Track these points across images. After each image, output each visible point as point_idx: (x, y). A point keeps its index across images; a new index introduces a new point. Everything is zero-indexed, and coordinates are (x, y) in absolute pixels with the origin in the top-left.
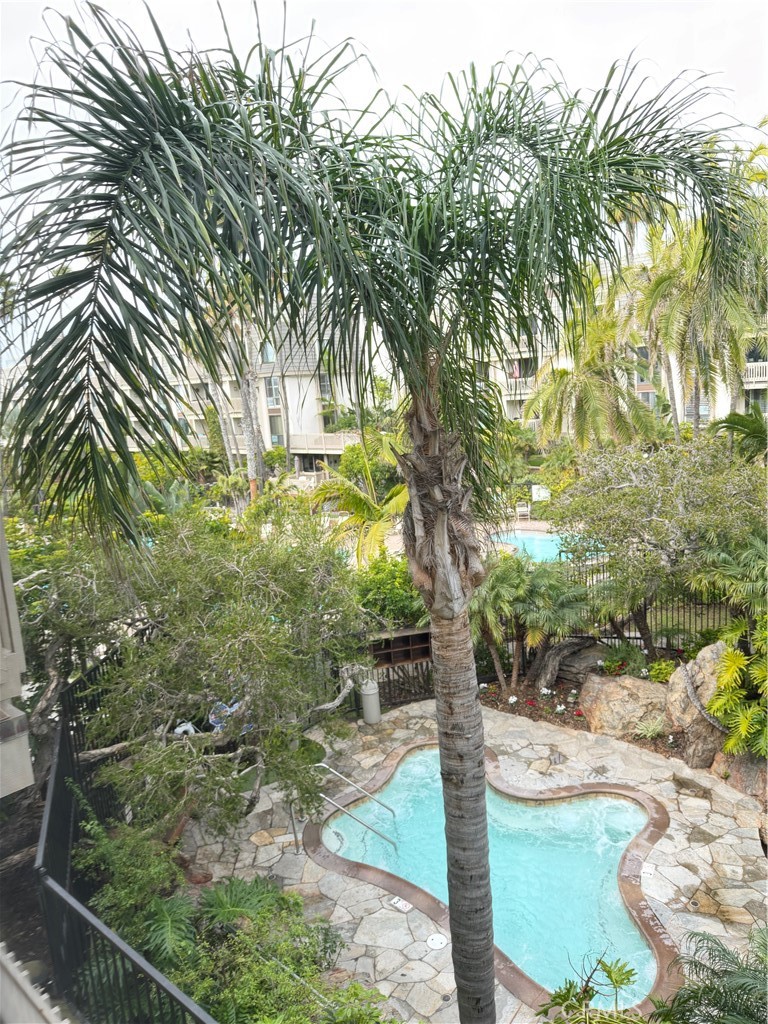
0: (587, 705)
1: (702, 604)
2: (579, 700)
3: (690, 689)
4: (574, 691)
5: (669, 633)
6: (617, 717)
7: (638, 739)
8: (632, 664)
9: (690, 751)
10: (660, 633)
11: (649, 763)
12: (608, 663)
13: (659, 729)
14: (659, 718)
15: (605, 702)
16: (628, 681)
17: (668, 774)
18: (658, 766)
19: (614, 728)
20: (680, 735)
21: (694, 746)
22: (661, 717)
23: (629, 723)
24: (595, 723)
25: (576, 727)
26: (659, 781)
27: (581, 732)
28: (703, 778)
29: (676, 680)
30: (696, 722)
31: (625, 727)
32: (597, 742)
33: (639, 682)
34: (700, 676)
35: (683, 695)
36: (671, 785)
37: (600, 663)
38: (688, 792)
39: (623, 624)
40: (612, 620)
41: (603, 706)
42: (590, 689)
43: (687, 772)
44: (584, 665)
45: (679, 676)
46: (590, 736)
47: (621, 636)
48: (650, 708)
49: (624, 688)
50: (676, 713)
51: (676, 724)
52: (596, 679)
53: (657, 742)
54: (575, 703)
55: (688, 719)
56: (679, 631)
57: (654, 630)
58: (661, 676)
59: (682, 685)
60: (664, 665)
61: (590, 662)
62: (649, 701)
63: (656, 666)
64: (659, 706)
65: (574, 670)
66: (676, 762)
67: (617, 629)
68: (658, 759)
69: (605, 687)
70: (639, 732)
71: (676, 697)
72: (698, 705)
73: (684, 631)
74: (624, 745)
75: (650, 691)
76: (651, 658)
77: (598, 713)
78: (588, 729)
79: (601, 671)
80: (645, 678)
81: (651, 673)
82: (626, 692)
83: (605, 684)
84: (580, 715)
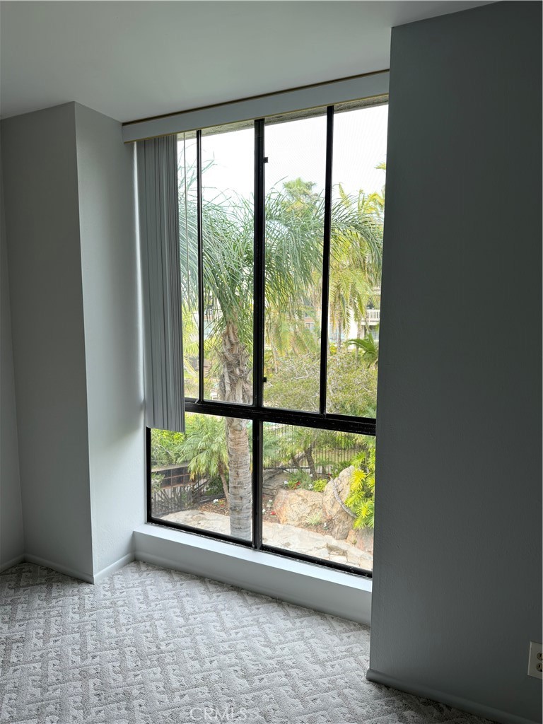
0: (278, 508)
1: (341, 449)
2: (273, 506)
3: (336, 493)
4: (271, 501)
5: (324, 464)
6: (295, 514)
7: (308, 526)
8: (304, 482)
9: (336, 530)
10: (319, 464)
11: (313, 538)
12: (290, 482)
13: (319, 519)
14: (318, 513)
15: (289, 505)
16: (301, 491)
17: (324, 544)
18: (318, 540)
19: (294, 520)
20: (330, 521)
21: (338, 527)
22: (320, 512)
23: (302, 517)
24: (283, 518)
25: (271, 521)
26: (319, 549)
27: (275, 524)
28: (343, 545)
29: (328, 489)
30: (339, 512)
31: (300, 520)
32: (284, 529)
33: (308, 492)
34: (341, 485)
35: (332, 497)
36: (326, 550)
37: (286, 482)
38: (334, 553)
39: (299, 459)
40: (292, 456)
41: (287, 507)
42: (280, 498)
43: (334, 542)
44: (277, 484)
45: (330, 487)
46: (280, 526)
47: (297, 467)
48: (314, 507)
49: (299, 496)
50: (328, 507)
51: (328, 514)
52: (283, 491)
53: (318, 526)
54: (271, 508)
55: (335, 511)
56: (329, 463)
57: (315, 462)
58: (320, 488)
59: (331, 491)
60: (321, 482)
61: (280, 483)
62: (313, 503)
63: (317, 482)
64: (318, 506)
65: (271, 488)
66: (328, 537)
67: (296, 463)
68: (319, 536)
69: (289, 496)
70: (307, 522)
71: (328, 498)
72: (340, 501)
73: (332, 463)
74: (299, 530)
75: (314, 497)
76: (315, 478)
77: (284, 512)
78: (279, 522)
79: (286, 487)
80: (311, 490)
81: (315, 487)
82: (300, 498)
83: (288, 494)
84: (274, 514)
